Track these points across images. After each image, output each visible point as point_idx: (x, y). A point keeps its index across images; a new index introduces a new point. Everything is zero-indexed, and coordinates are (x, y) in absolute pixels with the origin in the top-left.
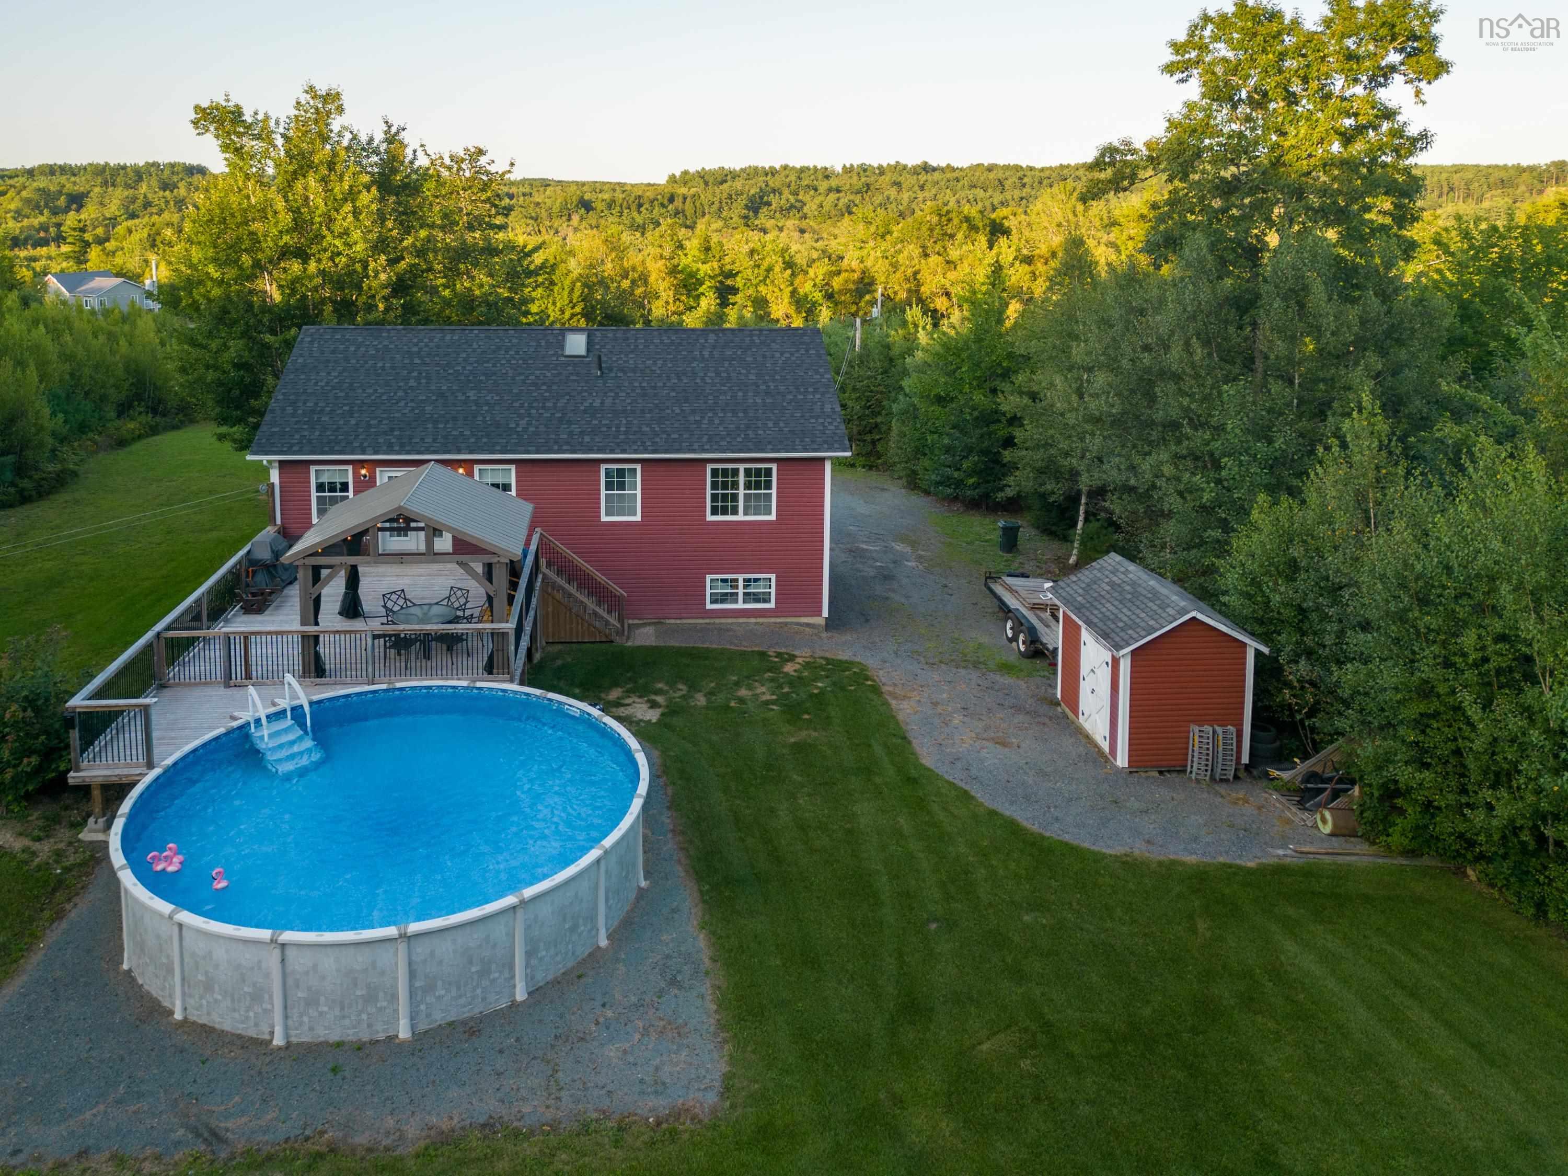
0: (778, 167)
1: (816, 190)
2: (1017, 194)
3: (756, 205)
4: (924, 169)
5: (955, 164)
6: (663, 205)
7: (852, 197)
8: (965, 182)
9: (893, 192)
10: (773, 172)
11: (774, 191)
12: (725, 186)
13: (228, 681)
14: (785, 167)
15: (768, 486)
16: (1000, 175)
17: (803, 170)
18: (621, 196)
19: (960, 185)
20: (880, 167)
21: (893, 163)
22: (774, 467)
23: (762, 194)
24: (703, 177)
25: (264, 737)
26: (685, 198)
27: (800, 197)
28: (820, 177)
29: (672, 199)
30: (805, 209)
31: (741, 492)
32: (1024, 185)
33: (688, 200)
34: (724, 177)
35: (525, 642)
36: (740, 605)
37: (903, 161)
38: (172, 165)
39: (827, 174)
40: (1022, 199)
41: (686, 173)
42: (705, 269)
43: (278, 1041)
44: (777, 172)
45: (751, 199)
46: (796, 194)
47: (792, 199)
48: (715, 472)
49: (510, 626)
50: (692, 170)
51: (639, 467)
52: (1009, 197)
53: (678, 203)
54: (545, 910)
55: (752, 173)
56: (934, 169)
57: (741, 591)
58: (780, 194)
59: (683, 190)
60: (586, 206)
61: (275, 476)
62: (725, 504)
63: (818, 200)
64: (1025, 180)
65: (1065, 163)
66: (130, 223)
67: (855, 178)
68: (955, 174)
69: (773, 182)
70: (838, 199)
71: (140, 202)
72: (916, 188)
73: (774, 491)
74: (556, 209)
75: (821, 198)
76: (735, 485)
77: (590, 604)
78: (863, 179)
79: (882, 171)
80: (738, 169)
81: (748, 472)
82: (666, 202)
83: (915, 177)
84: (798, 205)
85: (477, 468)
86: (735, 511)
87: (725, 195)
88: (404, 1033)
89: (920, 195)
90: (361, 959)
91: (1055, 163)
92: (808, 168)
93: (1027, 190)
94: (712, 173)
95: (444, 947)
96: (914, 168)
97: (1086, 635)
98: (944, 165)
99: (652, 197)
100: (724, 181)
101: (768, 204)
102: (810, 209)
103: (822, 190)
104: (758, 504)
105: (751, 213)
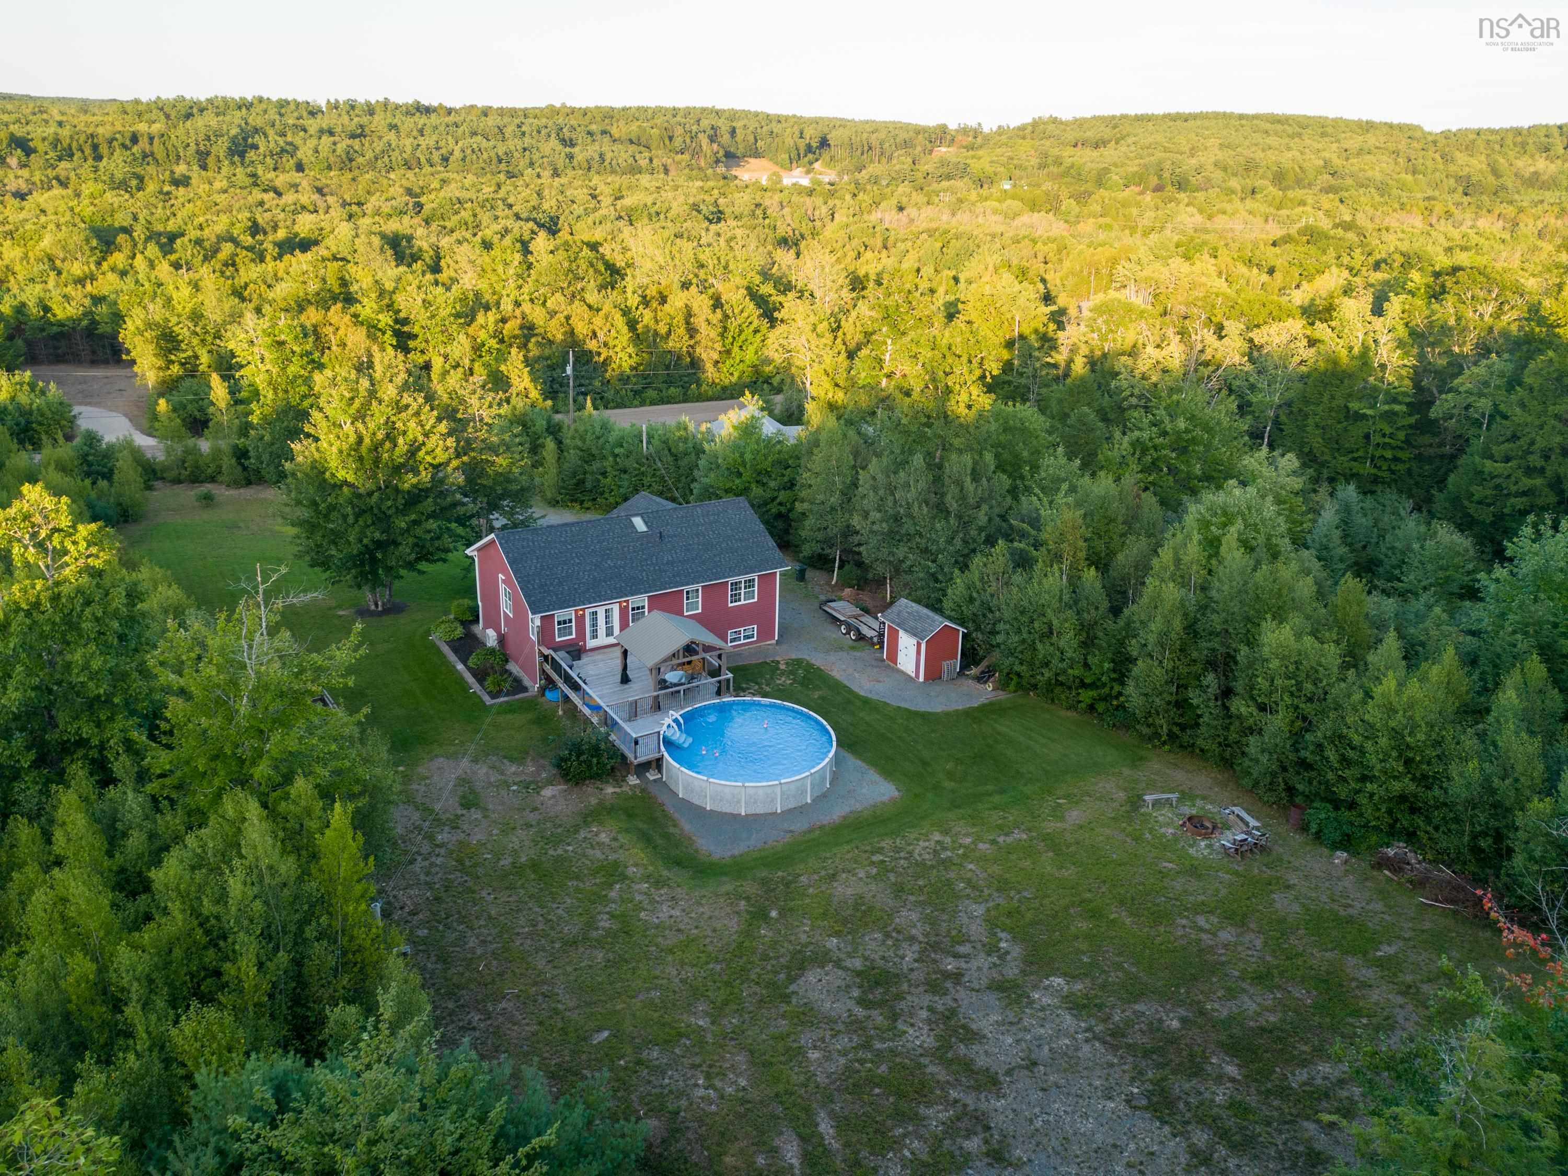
0: (250, 98)
1: (304, 130)
2: (519, 144)
3: (239, 150)
4: (418, 109)
5: (448, 105)
6: (125, 146)
7: (348, 142)
8: (465, 127)
9: (392, 137)
10: (247, 105)
11: (257, 131)
12: (195, 121)
14: (259, 99)
15: (753, 587)
16: (498, 120)
17: (283, 104)
18: (66, 132)
19: (460, 130)
21: (381, 99)
22: (756, 578)
23: (244, 134)
24: (162, 109)
26: (151, 139)
27: (289, 139)
28: (305, 114)
29: (135, 139)
30: (300, 154)
31: (743, 591)
32: (524, 134)
33: (156, 141)
34: (188, 109)
36: (742, 642)
37: (393, 98)
39: (312, 110)
40: (525, 149)
44: (251, 105)
45: (233, 140)
46: (283, 135)
47: (280, 141)
48: (732, 584)
51: (700, 589)
52: (512, 147)
53: (143, 144)
55: (221, 105)
56: (428, 110)
57: (742, 635)
58: (266, 135)
59: (145, 127)
60: (21, 145)
62: (736, 598)
63: (312, 143)
64: (524, 128)
67: (345, 117)
68: (452, 117)
69: (256, 120)
70: (335, 144)
72: (415, 133)
73: (756, 589)
75: (314, 141)
76: (740, 589)
78: (356, 120)
79: (371, 109)
80: (201, 99)
81: (745, 581)
82: (128, 142)
83: (410, 119)
84: (289, 148)
85: (631, 602)
86: (740, 601)
87: (201, 137)
89: (423, 142)
92: (287, 102)
93: (527, 141)
94: (171, 104)
96: (407, 107)
97: (902, 633)
98: (435, 104)
99: (108, 136)
100: (189, 116)
101: (255, 147)
102: (305, 153)
103: (312, 131)
104: (749, 595)
105: (236, 158)
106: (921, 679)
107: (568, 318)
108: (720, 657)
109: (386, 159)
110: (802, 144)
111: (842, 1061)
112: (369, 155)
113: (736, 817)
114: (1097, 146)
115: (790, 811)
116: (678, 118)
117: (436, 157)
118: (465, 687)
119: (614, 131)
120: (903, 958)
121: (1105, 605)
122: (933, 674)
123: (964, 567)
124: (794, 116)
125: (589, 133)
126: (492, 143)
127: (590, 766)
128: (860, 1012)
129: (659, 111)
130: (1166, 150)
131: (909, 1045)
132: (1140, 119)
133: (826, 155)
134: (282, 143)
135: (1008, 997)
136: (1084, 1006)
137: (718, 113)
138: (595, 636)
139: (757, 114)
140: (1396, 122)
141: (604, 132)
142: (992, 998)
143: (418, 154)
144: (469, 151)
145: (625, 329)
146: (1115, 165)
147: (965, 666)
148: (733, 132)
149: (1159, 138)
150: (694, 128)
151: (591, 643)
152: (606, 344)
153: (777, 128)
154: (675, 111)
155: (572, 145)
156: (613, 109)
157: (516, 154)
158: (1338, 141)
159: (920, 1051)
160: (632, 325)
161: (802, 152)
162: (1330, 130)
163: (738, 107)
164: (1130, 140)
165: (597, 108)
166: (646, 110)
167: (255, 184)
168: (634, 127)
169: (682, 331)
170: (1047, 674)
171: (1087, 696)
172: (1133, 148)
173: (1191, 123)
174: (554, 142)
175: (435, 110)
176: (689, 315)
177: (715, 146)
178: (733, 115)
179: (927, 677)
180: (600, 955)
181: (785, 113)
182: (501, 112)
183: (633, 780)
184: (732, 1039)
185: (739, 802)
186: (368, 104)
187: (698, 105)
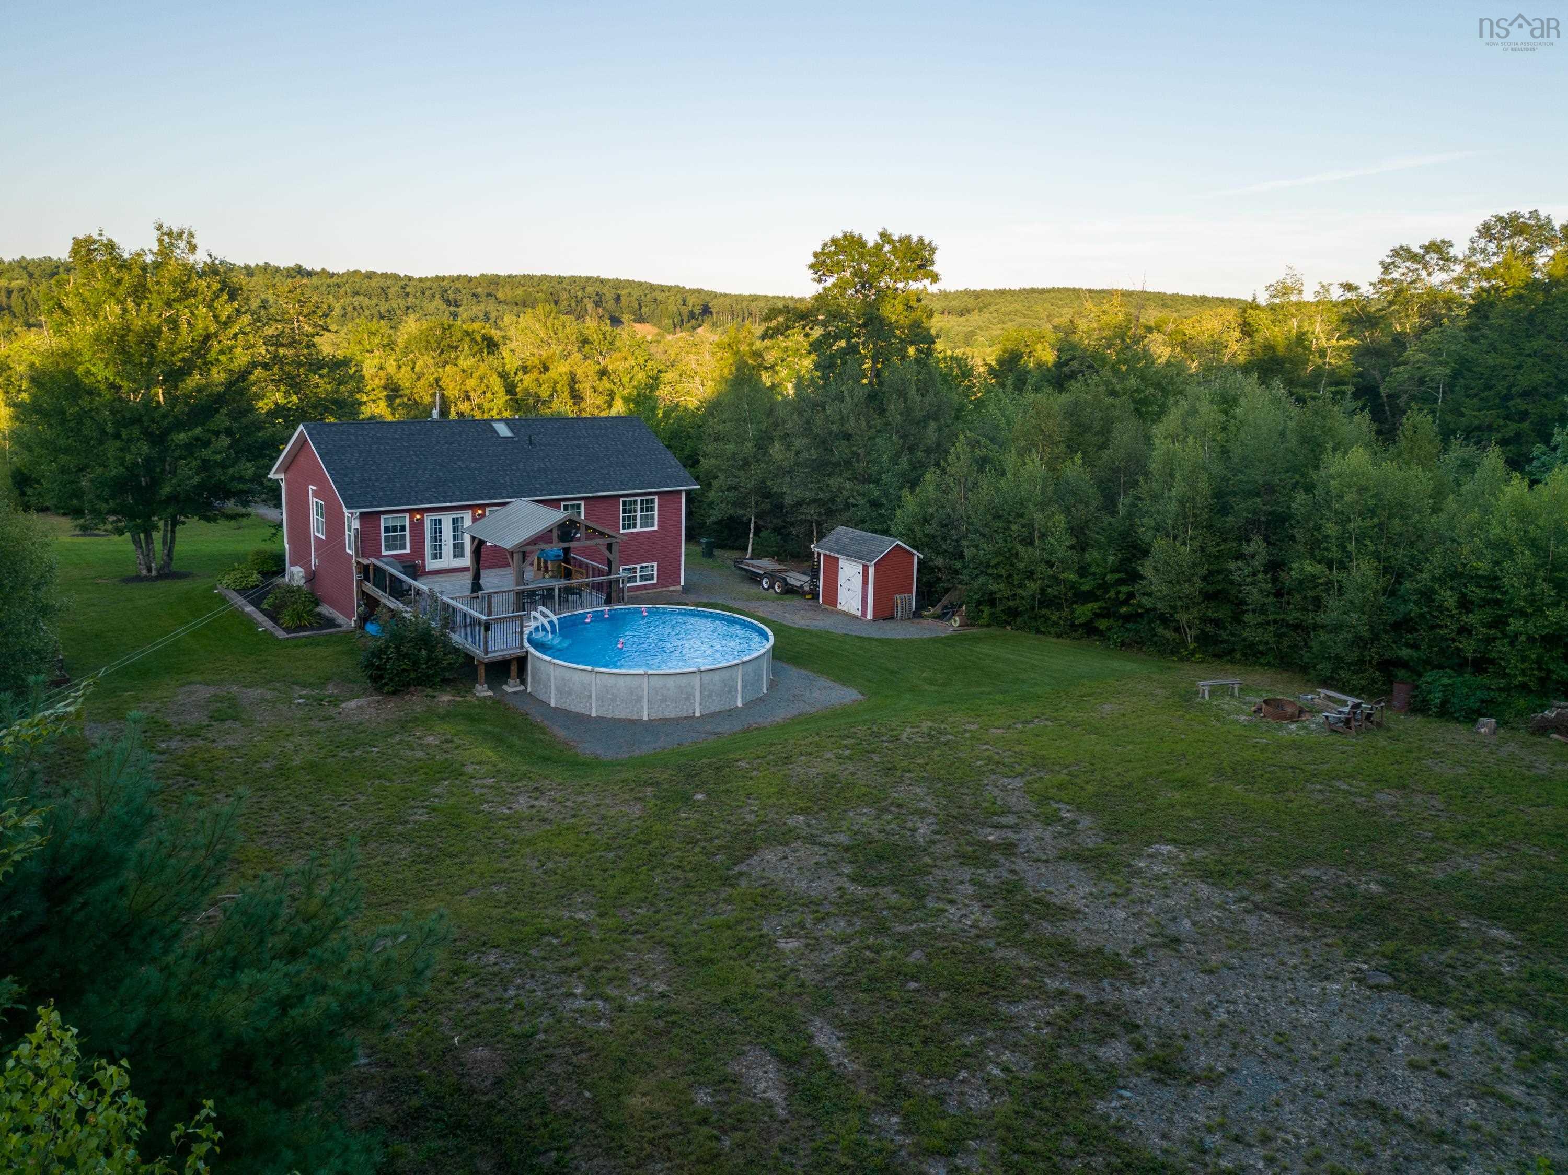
2: (402, 303)
5: (331, 270)
8: (347, 288)
15: (652, 510)
16: (382, 283)
19: (342, 291)
21: (261, 264)
22: (656, 498)
31: (639, 514)
32: (407, 295)
36: (638, 583)
37: (274, 263)
40: (408, 308)
43: (697, 714)
48: (624, 502)
51: (582, 503)
52: (395, 306)
56: (310, 274)
57: (638, 574)
61: (356, 523)
62: (630, 522)
64: (408, 290)
65: (441, 274)
73: (656, 513)
76: (635, 511)
81: (642, 501)
83: (289, 280)
85: (488, 509)
86: (635, 527)
88: (740, 705)
91: (431, 274)
93: (410, 300)
96: (288, 270)
97: (842, 559)
98: (318, 269)
104: (647, 521)
106: (870, 615)
107: (437, 380)
108: (609, 547)
110: (685, 311)
111: (840, 949)
113: (634, 723)
114: (962, 315)
115: (713, 715)
116: (564, 285)
118: (250, 624)
119: (500, 295)
120: (914, 830)
121: (1096, 501)
122: (884, 613)
123: (914, 484)
124: (677, 287)
125: (474, 295)
126: (374, 301)
127: (416, 664)
128: (856, 890)
129: (545, 278)
130: (1025, 316)
131: (955, 926)
132: (1002, 293)
133: (709, 320)
135: (1097, 867)
136: (1223, 875)
137: (603, 282)
138: (438, 555)
139: (640, 284)
140: (1226, 297)
141: (489, 295)
142: (1073, 870)
144: (350, 309)
145: (502, 392)
146: (980, 328)
147: (920, 607)
148: (618, 298)
149: (1018, 307)
150: (580, 294)
151: (432, 564)
152: (480, 407)
153: (660, 297)
154: (560, 279)
155: (457, 305)
156: (498, 276)
157: (399, 312)
158: (1178, 311)
159: (974, 931)
160: (510, 389)
161: (685, 318)
162: (1170, 303)
163: (623, 277)
164: (992, 309)
165: (482, 275)
166: (532, 277)
168: (519, 292)
169: (566, 395)
170: (1033, 587)
171: (1084, 611)
172: (995, 315)
173: (1045, 296)
174: (438, 302)
175: (316, 273)
176: (573, 380)
177: (600, 310)
178: (618, 284)
179: (875, 618)
180: (405, 852)
181: (669, 284)
182: (385, 276)
183: (482, 691)
184: (637, 932)
185: (639, 699)
186: (247, 267)
187: (584, 274)
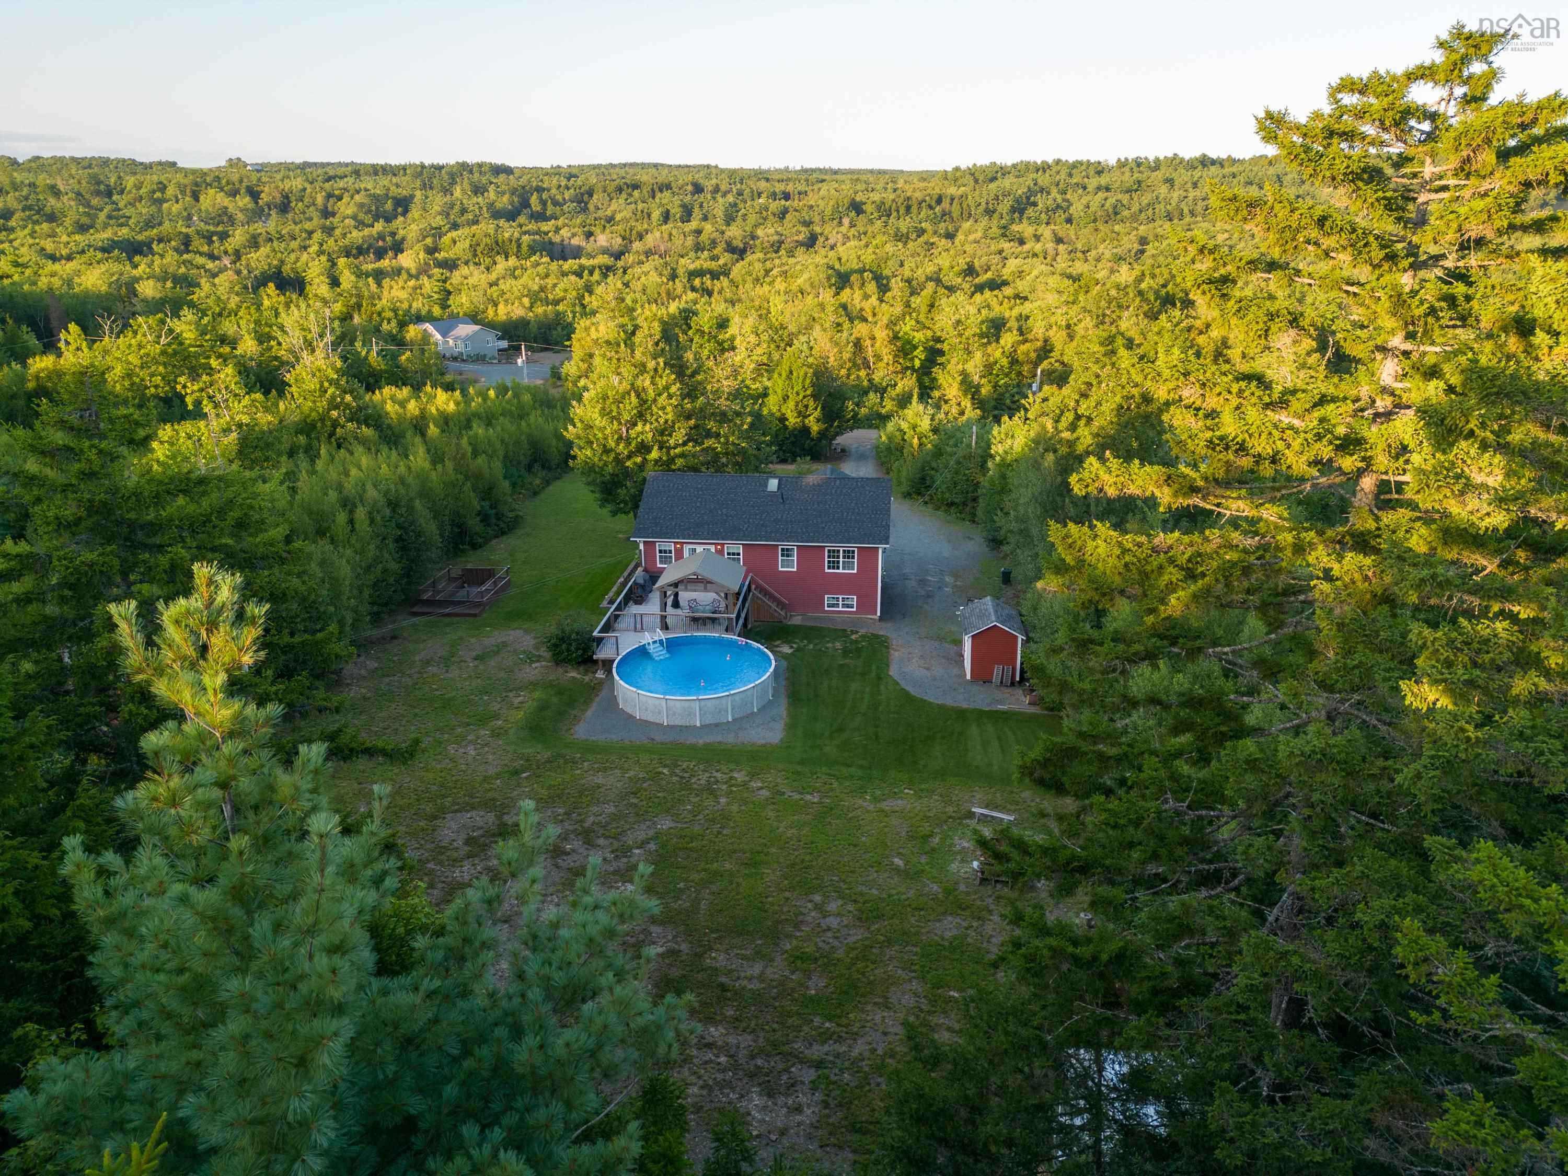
0: (1050, 161)
1: (1085, 188)
3: (1020, 208)
4: (1202, 162)
6: (931, 207)
7: (1120, 196)
8: (1242, 177)
9: (1163, 190)
10: (1044, 168)
11: (1042, 190)
12: (993, 186)
13: (635, 630)
14: (1058, 162)
15: (853, 558)
17: (1076, 165)
18: (892, 196)
20: (1157, 160)
22: (855, 550)
23: (1031, 193)
24: (973, 174)
25: (651, 649)
26: (952, 199)
27: (1068, 197)
28: (1092, 173)
29: (939, 201)
30: (1070, 211)
31: (841, 560)
33: (956, 201)
34: (995, 173)
35: (741, 621)
36: (840, 609)
37: (1181, 154)
38: (480, 165)
39: (1100, 169)
41: (957, 169)
42: (919, 336)
44: (1049, 167)
45: (1018, 200)
46: (1064, 193)
47: (1059, 198)
48: (829, 551)
49: (734, 616)
50: (963, 167)
51: (796, 549)
53: (945, 204)
54: (737, 698)
55: (1021, 169)
56: (1213, 162)
57: (841, 603)
58: (1048, 193)
59: (952, 190)
60: (857, 208)
61: (642, 547)
62: (834, 565)
63: (1086, 199)
66: (454, 234)
67: (1128, 174)
68: (1234, 169)
69: (1044, 180)
70: (1106, 199)
71: (457, 208)
72: (1189, 185)
73: (855, 561)
74: (828, 211)
75: (1089, 198)
76: (838, 557)
77: (774, 606)
78: (1136, 175)
79: (1157, 165)
80: (1009, 164)
81: (844, 551)
82: (934, 203)
83: (1190, 172)
84: (1064, 204)
85: (726, 546)
86: (838, 568)
87: (992, 196)
88: (698, 724)
89: (1192, 194)
90: (687, 704)
92: (1081, 163)
94: (983, 169)
95: (709, 703)
96: (1192, 161)
99: (922, 198)
100: (994, 179)
101: (1035, 204)
102: (1077, 209)
103: (1091, 188)
105: (1016, 215)
109: (1150, 211)
112: (1135, 208)
117: (1199, 208)
134: (1059, 200)
143: (1183, 205)
167: (1004, 235)
175: (1220, 162)
